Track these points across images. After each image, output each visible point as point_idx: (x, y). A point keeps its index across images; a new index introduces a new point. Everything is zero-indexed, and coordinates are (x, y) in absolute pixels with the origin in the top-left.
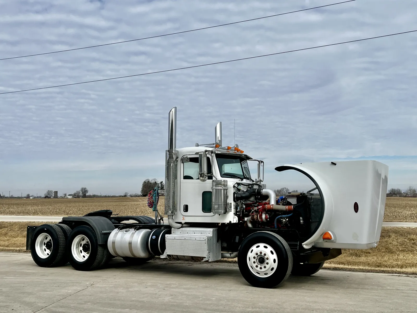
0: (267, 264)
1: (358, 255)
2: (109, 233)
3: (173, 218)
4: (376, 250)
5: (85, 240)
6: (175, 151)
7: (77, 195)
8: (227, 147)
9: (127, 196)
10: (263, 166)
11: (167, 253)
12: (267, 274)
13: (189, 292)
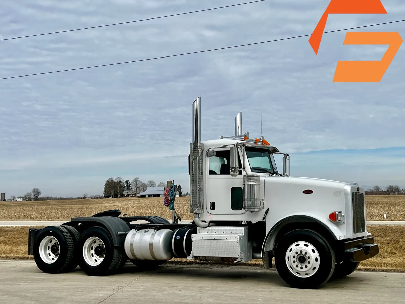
0: (309, 263)
1: (383, 256)
2: (126, 235)
3: (200, 217)
4: (402, 250)
5: (96, 243)
6: (200, 144)
7: (28, 197)
8: (255, 140)
9: (86, 198)
10: (289, 159)
11: (193, 254)
12: (309, 274)
13: (228, 293)
